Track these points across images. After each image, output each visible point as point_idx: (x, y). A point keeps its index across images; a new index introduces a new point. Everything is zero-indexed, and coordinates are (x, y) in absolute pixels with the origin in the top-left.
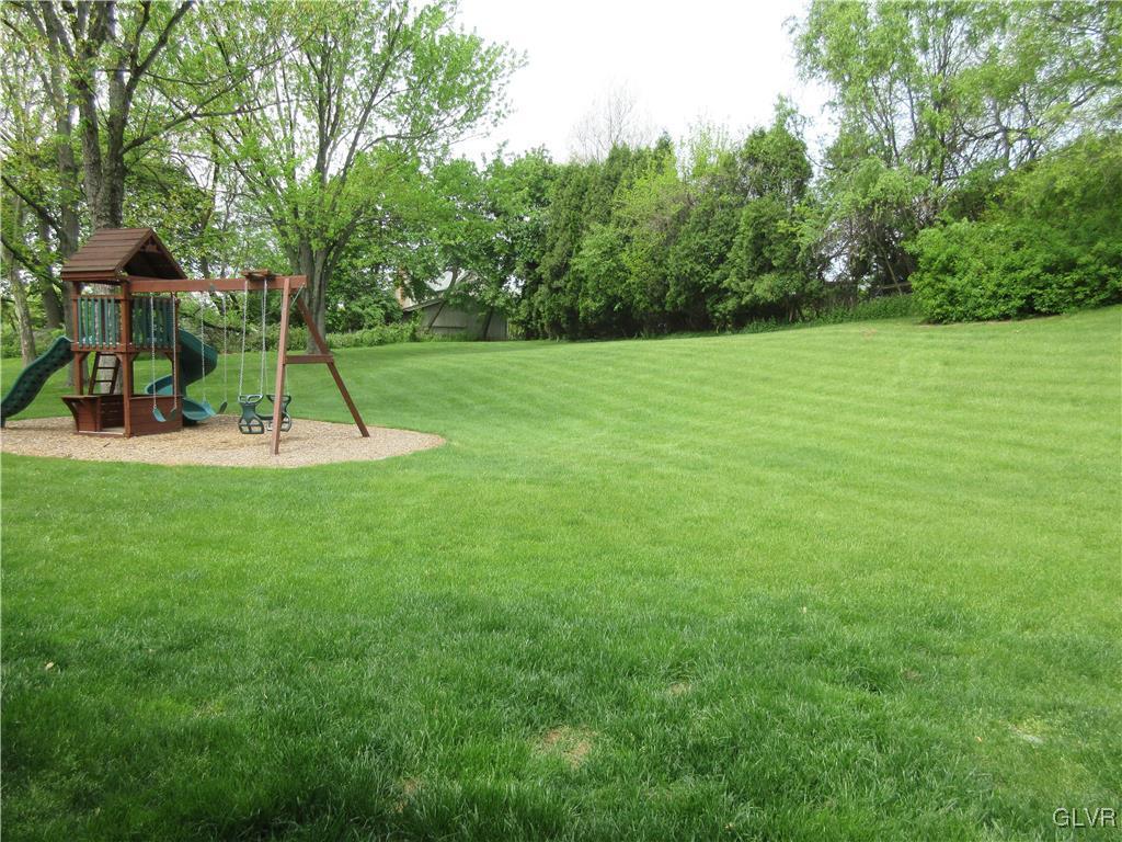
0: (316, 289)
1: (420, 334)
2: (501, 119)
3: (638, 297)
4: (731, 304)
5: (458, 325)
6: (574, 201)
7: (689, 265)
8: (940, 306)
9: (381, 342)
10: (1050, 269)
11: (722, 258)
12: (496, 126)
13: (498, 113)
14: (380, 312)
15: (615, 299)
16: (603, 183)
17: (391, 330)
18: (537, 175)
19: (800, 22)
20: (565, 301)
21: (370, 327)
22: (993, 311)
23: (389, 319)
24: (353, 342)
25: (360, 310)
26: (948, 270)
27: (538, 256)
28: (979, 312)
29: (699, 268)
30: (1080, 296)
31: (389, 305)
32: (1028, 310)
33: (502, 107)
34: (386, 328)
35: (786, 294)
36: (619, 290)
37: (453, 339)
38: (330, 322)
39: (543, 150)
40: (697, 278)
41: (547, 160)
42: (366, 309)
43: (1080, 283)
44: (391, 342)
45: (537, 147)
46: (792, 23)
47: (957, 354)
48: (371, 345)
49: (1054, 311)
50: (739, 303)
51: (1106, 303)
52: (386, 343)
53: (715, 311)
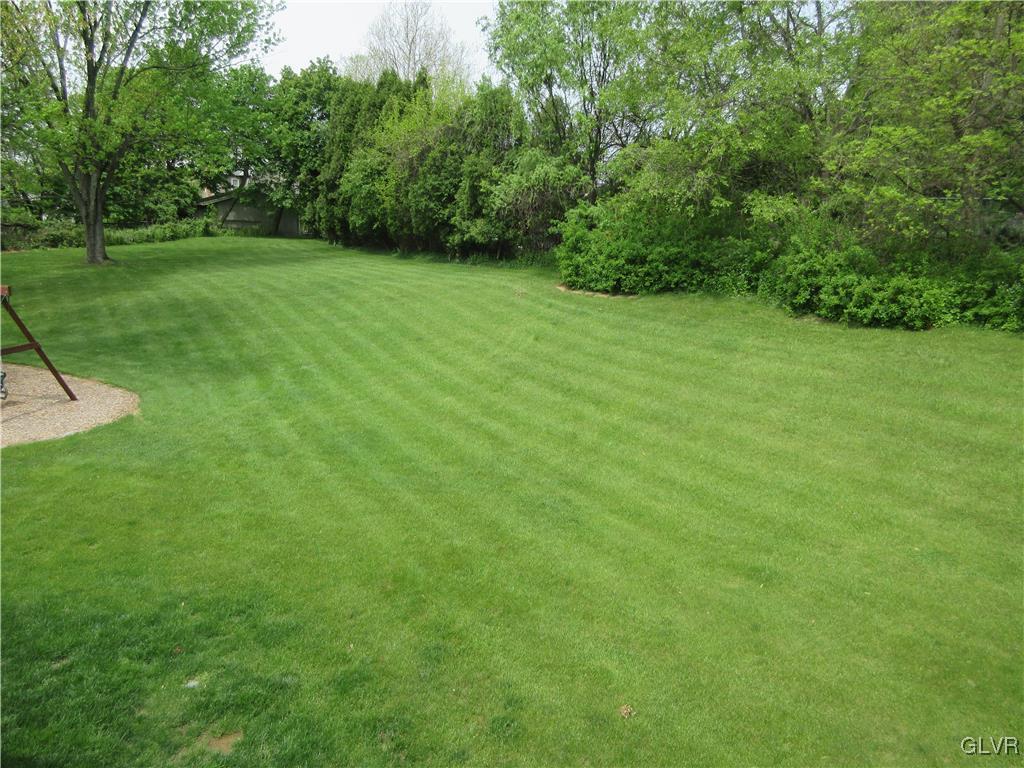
0: (93, 203)
1: (213, 228)
2: (271, 46)
3: (390, 221)
4: (456, 238)
5: (252, 219)
6: (348, 120)
7: (424, 202)
8: (570, 276)
9: (174, 237)
10: (631, 261)
11: (451, 199)
12: (266, 52)
13: (268, 41)
14: (173, 208)
15: (372, 219)
16: (369, 109)
17: (183, 226)
18: (319, 88)
19: (492, 22)
20: (338, 211)
21: (162, 223)
22: (600, 287)
23: (182, 214)
24: (145, 238)
25: (153, 206)
26: (576, 249)
27: (319, 165)
28: (592, 285)
29: (432, 205)
30: (647, 284)
31: (182, 201)
32: (616, 290)
33: (271, 35)
34: (179, 225)
35: (490, 240)
36: (377, 212)
37: (246, 234)
38: (122, 218)
39: (327, 60)
40: (431, 214)
41: (331, 71)
42: (159, 205)
43: (648, 274)
44: (184, 238)
45: (322, 58)
46: (484, 22)
47: (549, 328)
48: (163, 240)
49: (632, 292)
50: (462, 239)
51: (661, 291)
52: (179, 238)
53: (447, 242)
